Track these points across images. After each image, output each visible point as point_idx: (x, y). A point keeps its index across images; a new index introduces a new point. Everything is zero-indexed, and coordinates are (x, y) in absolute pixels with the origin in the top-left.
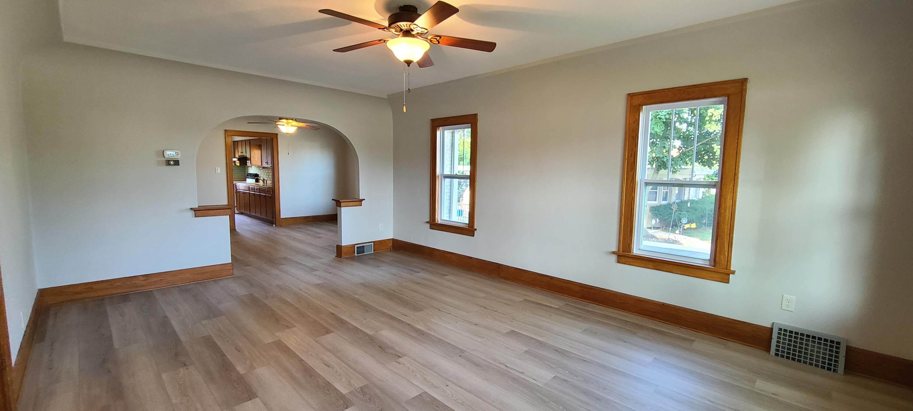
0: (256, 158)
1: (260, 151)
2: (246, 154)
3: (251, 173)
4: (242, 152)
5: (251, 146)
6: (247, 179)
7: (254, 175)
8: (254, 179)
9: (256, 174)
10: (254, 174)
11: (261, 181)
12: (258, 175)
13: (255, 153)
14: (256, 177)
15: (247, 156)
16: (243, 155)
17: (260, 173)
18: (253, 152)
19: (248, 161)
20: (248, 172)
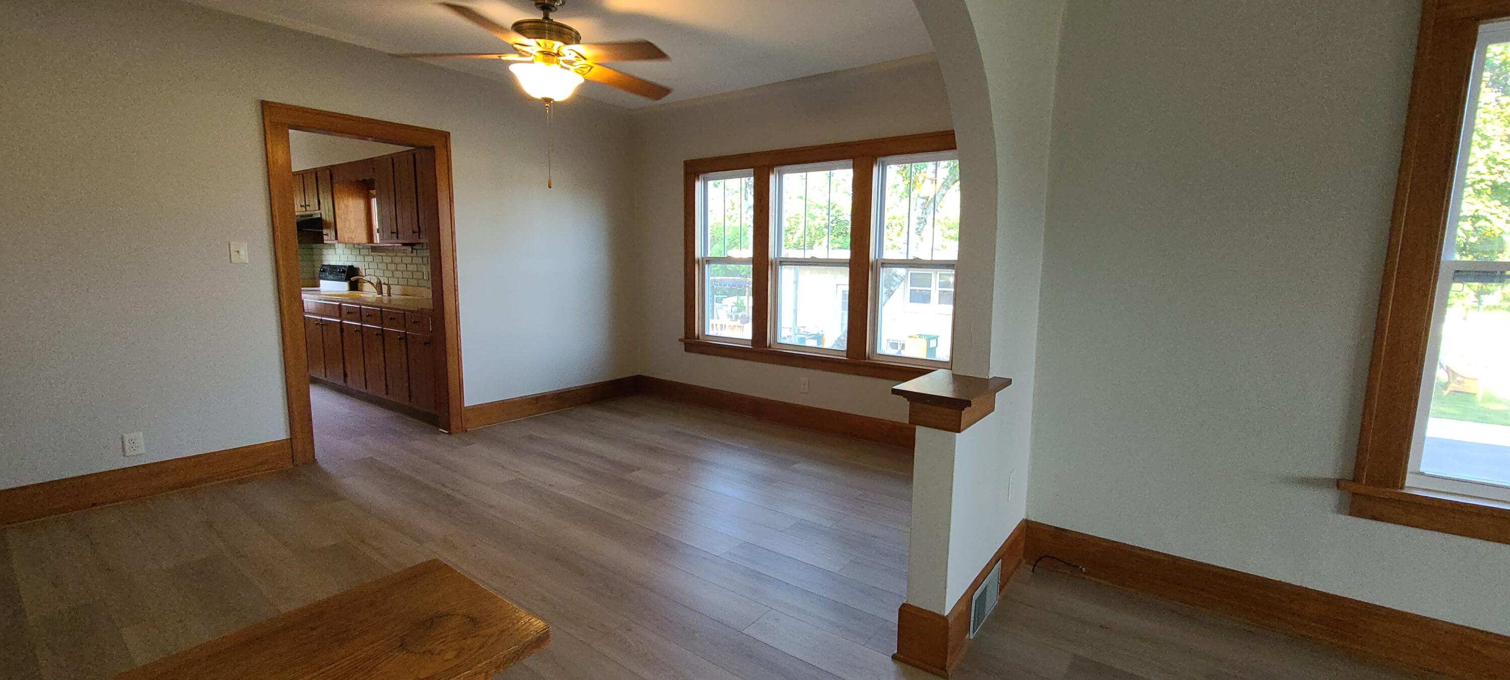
0: (353, 222)
1: (360, 204)
2: (319, 209)
3: (333, 263)
4: (306, 206)
5: (336, 186)
6: (322, 282)
7: (346, 269)
8: (346, 280)
9: (351, 267)
10: (345, 266)
11: (367, 287)
12: (358, 269)
13: (347, 206)
14: (350, 275)
15: (324, 217)
16: (308, 213)
17: (363, 263)
18: (342, 205)
19: (325, 231)
20: (322, 261)
